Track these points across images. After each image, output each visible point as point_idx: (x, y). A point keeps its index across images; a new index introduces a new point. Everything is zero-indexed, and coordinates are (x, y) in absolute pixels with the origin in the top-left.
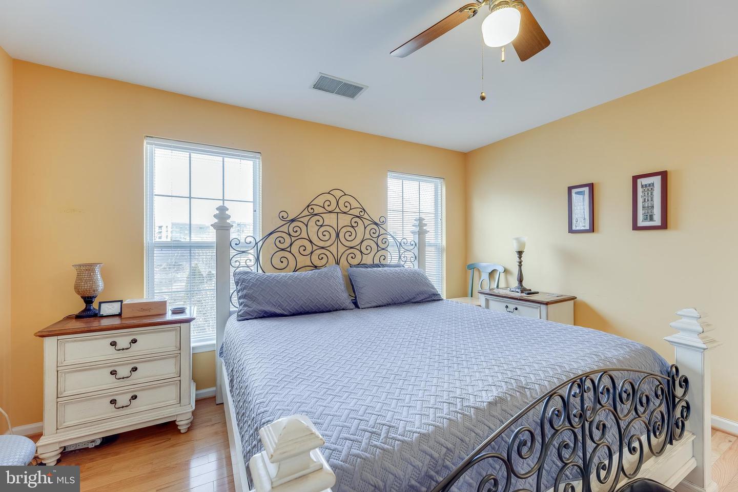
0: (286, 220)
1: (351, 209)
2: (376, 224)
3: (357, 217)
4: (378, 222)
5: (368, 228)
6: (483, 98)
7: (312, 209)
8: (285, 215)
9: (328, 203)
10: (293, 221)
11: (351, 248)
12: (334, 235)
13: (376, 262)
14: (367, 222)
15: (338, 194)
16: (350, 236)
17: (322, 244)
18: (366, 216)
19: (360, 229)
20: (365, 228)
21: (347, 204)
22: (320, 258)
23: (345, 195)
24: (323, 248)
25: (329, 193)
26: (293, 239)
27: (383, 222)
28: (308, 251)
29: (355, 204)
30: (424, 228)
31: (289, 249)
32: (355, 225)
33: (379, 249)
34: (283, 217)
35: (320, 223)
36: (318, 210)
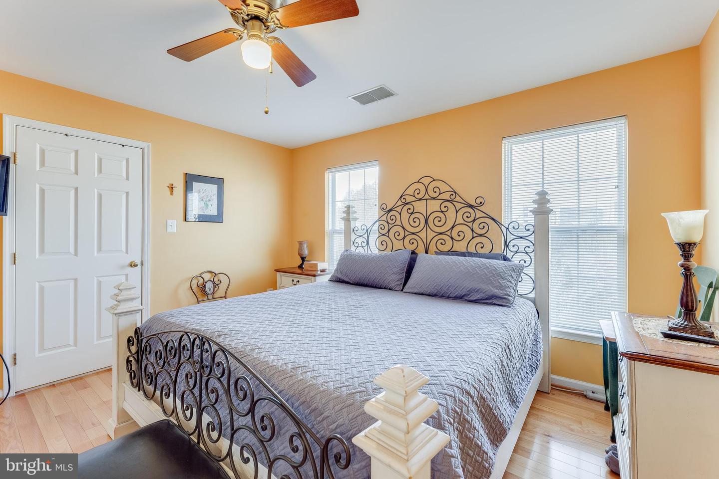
0: (386, 210)
1: (440, 194)
2: (471, 206)
3: (448, 201)
4: (474, 204)
5: (460, 213)
6: (266, 113)
7: (404, 199)
8: (384, 206)
9: (418, 191)
10: (390, 210)
11: (441, 234)
12: (423, 221)
13: (472, 249)
14: (459, 206)
15: (426, 181)
16: (439, 221)
17: (413, 230)
18: (458, 199)
19: (451, 213)
20: (457, 212)
21: (436, 190)
22: (411, 242)
23: (434, 180)
24: (413, 234)
25: (418, 182)
26: (391, 226)
27: (481, 203)
28: (402, 236)
29: (444, 187)
30: (548, 206)
31: (387, 235)
32: (444, 209)
33: (475, 235)
34: (383, 208)
35: (410, 211)
36: (409, 199)
